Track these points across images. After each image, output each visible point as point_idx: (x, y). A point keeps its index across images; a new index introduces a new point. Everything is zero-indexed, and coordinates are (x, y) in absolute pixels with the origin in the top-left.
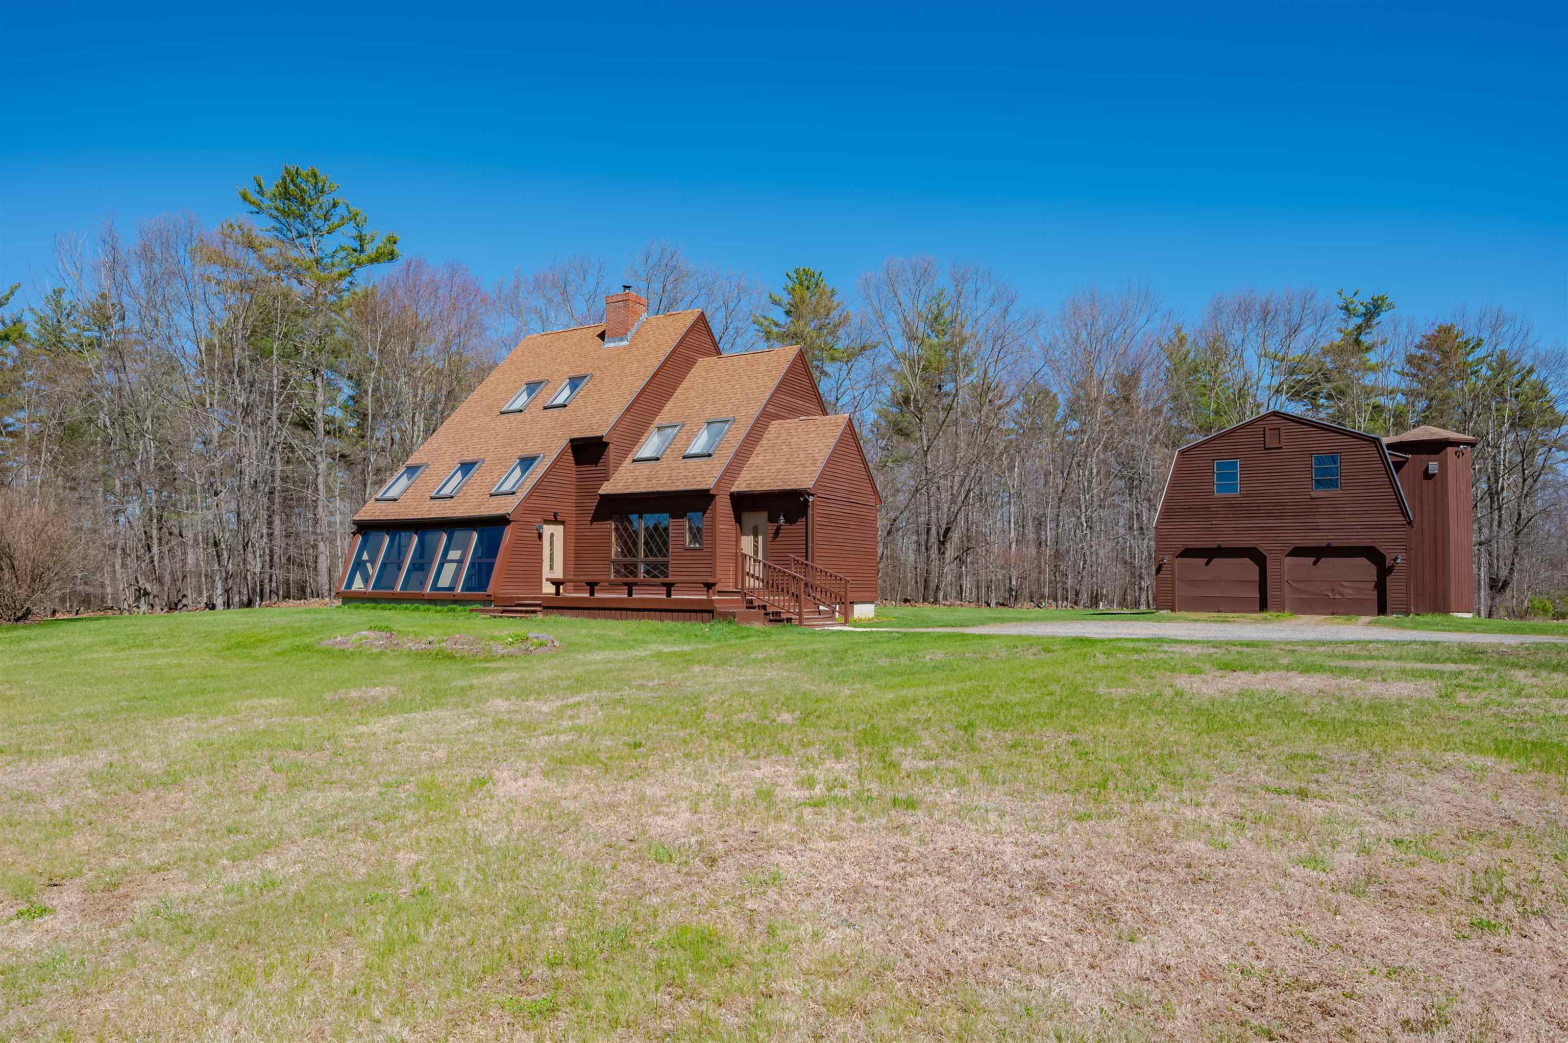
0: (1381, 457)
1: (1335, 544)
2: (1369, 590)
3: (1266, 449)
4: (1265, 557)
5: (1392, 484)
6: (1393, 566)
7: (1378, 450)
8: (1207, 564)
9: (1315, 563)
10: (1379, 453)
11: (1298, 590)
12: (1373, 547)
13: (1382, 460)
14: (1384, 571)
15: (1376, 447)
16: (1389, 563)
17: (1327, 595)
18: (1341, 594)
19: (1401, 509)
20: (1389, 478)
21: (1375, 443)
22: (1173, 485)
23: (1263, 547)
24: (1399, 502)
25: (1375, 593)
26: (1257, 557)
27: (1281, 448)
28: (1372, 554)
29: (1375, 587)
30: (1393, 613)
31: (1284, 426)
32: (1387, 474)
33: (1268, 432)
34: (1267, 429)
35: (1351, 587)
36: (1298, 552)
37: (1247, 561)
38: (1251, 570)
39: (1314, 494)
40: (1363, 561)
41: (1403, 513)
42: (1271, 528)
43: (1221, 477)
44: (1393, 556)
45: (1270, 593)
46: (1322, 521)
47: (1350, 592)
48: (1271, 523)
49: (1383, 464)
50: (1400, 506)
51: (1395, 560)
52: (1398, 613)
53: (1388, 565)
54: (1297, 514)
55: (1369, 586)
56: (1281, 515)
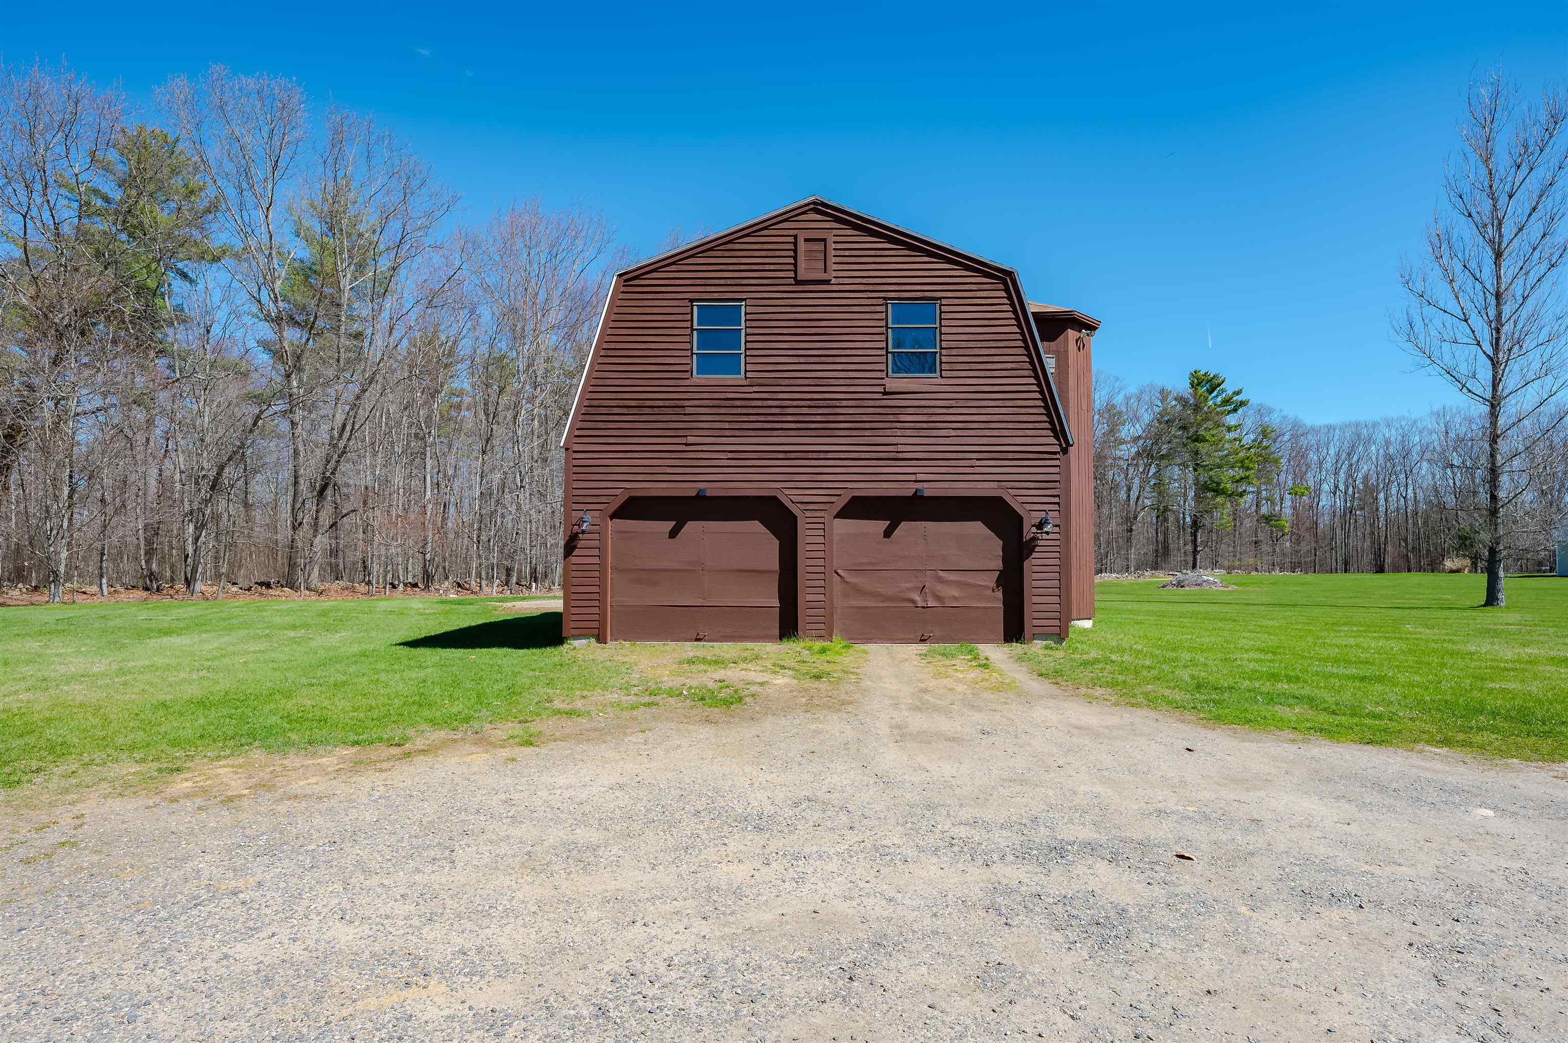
0: (1015, 312)
1: (929, 490)
2: (987, 587)
3: (798, 282)
4: (793, 518)
5: (1034, 370)
6: (1034, 539)
7: (1010, 298)
8: (673, 534)
9: (888, 533)
10: (1012, 305)
11: (859, 592)
12: (1000, 499)
13: (1017, 319)
14: (1017, 549)
15: (1007, 290)
16: (1029, 531)
17: (913, 601)
18: (938, 598)
19: (1051, 422)
20: (1029, 355)
21: (1005, 283)
22: (606, 350)
23: (790, 497)
24: (1046, 407)
25: (999, 594)
26: (777, 518)
27: (827, 282)
28: (995, 512)
29: (999, 582)
30: (1034, 637)
31: (834, 234)
32: (1027, 348)
33: (802, 246)
34: (801, 242)
35: (958, 584)
36: (857, 507)
37: (756, 527)
38: (761, 543)
39: (893, 384)
40: (977, 529)
41: (1053, 430)
42: (805, 455)
43: (707, 338)
44: (1037, 517)
45: (806, 596)
46: (906, 443)
47: (955, 592)
48: (805, 442)
49: (1019, 326)
50: (1049, 415)
51: (1040, 526)
52: (1044, 636)
53: (1027, 535)
54: (857, 426)
55: (990, 580)
56: (827, 428)
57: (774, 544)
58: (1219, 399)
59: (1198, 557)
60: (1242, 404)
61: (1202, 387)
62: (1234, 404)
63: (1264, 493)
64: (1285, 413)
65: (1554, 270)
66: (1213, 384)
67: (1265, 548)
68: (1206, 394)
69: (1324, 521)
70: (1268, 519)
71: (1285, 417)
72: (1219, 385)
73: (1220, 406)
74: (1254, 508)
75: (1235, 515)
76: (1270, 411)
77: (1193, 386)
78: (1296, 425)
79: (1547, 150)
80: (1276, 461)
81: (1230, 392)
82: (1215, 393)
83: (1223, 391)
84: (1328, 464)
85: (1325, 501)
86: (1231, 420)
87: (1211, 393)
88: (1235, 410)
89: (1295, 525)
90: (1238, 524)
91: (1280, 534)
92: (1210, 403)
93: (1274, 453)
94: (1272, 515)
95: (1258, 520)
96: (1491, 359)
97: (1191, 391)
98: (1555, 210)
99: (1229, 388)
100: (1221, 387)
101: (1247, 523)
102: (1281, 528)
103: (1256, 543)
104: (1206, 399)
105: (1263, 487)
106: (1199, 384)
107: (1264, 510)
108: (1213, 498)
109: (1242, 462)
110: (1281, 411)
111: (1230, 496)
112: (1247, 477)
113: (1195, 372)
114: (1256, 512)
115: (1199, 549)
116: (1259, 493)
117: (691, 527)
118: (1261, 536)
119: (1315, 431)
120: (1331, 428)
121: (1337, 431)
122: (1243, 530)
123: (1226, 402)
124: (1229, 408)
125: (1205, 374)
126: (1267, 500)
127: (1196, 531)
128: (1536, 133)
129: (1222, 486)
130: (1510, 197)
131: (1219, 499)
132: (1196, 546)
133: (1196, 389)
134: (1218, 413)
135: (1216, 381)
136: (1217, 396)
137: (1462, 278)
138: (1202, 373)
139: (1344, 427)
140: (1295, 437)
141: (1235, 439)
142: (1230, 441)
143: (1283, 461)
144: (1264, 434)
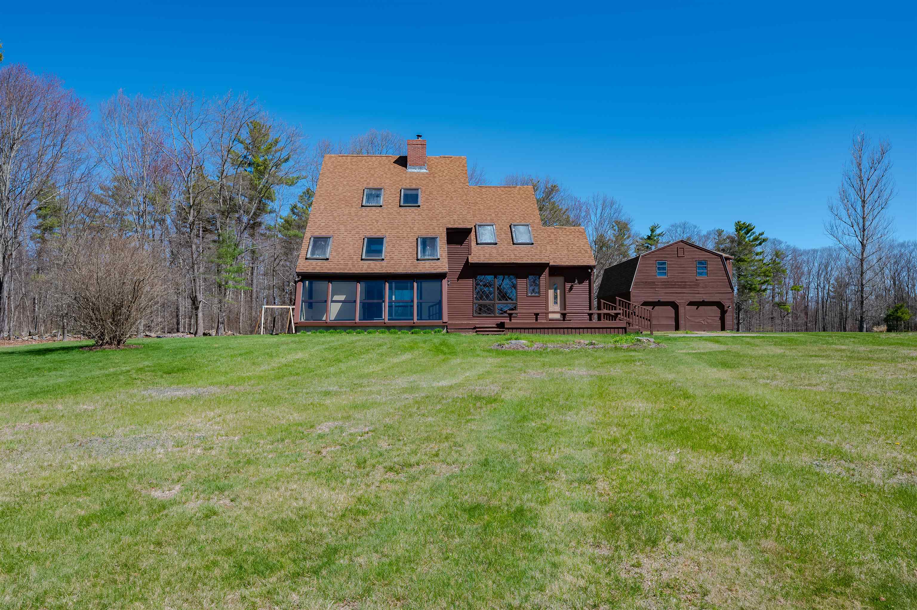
0: (723, 263)
1: (705, 300)
3: (678, 257)
4: (678, 306)
5: (727, 275)
6: (727, 310)
8: (653, 309)
9: (697, 309)
10: (722, 261)
11: (692, 321)
12: (720, 302)
14: (723, 312)
15: (721, 259)
16: (726, 308)
17: (702, 323)
18: (708, 322)
20: (726, 272)
21: (721, 257)
22: (638, 271)
23: (678, 301)
24: (729, 283)
25: (720, 321)
26: (675, 306)
27: (684, 257)
28: (719, 305)
29: (720, 319)
30: (727, 330)
31: (686, 247)
32: (725, 270)
34: (679, 248)
35: (712, 320)
36: (691, 304)
37: (670, 307)
38: (671, 311)
39: (698, 278)
40: (715, 308)
41: (731, 287)
42: (680, 293)
43: (659, 269)
45: (681, 322)
46: (701, 290)
47: (710, 321)
48: (679, 290)
49: (724, 266)
51: (728, 307)
52: (729, 330)
53: (725, 309)
54: (690, 287)
55: (718, 319)
56: (684, 287)
57: (673, 311)
58: (752, 237)
59: (740, 326)
60: (764, 240)
61: (742, 231)
62: (760, 240)
63: (777, 289)
64: (788, 244)
65: (884, 210)
66: (748, 229)
67: (778, 321)
68: (744, 235)
69: (812, 305)
70: (779, 305)
71: (788, 246)
72: (751, 230)
73: (752, 241)
74: (771, 298)
75: (760, 303)
76: (780, 243)
77: (737, 231)
78: (795, 251)
79: (881, 163)
80: (783, 271)
81: (757, 234)
82: (749, 235)
83: (753, 233)
84: (814, 271)
85: (812, 294)
86: (759, 249)
87: (747, 234)
88: (760, 244)
89: (795, 308)
90: (762, 307)
91: (786, 313)
92: (747, 239)
93: (782, 267)
94: (781, 303)
95: (773, 305)
96: (861, 243)
97: (736, 233)
98: (882, 188)
99: (757, 231)
100: (753, 231)
101: (767, 306)
102: (787, 310)
103: (772, 318)
104: (745, 238)
105: (776, 286)
106: (740, 229)
107: (777, 299)
108: (749, 293)
109: (764, 273)
110: (786, 243)
111: (758, 291)
112: (767, 281)
113: (738, 222)
114: (772, 301)
115: (741, 321)
116: (773, 290)
117: (656, 308)
118: (775, 314)
119: (806, 252)
120: (815, 251)
121: (819, 253)
122: (764, 311)
123: (756, 239)
124: (758, 242)
125: (744, 224)
126: (779, 294)
127: (739, 312)
128: (877, 156)
129: (753, 286)
130: (868, 180)
131: (752, 294)
132: (739, 320)
133: (739, 232)
134: (751, 245)
135: (749, 228)
136: (750, 236)
137: (851, 210)
138: (742, 223)
139: (824, 250)
140: (795, 258)
141: (760, 260)
142: (757, 261)
143: (788, 271)
144: (777, 255)
